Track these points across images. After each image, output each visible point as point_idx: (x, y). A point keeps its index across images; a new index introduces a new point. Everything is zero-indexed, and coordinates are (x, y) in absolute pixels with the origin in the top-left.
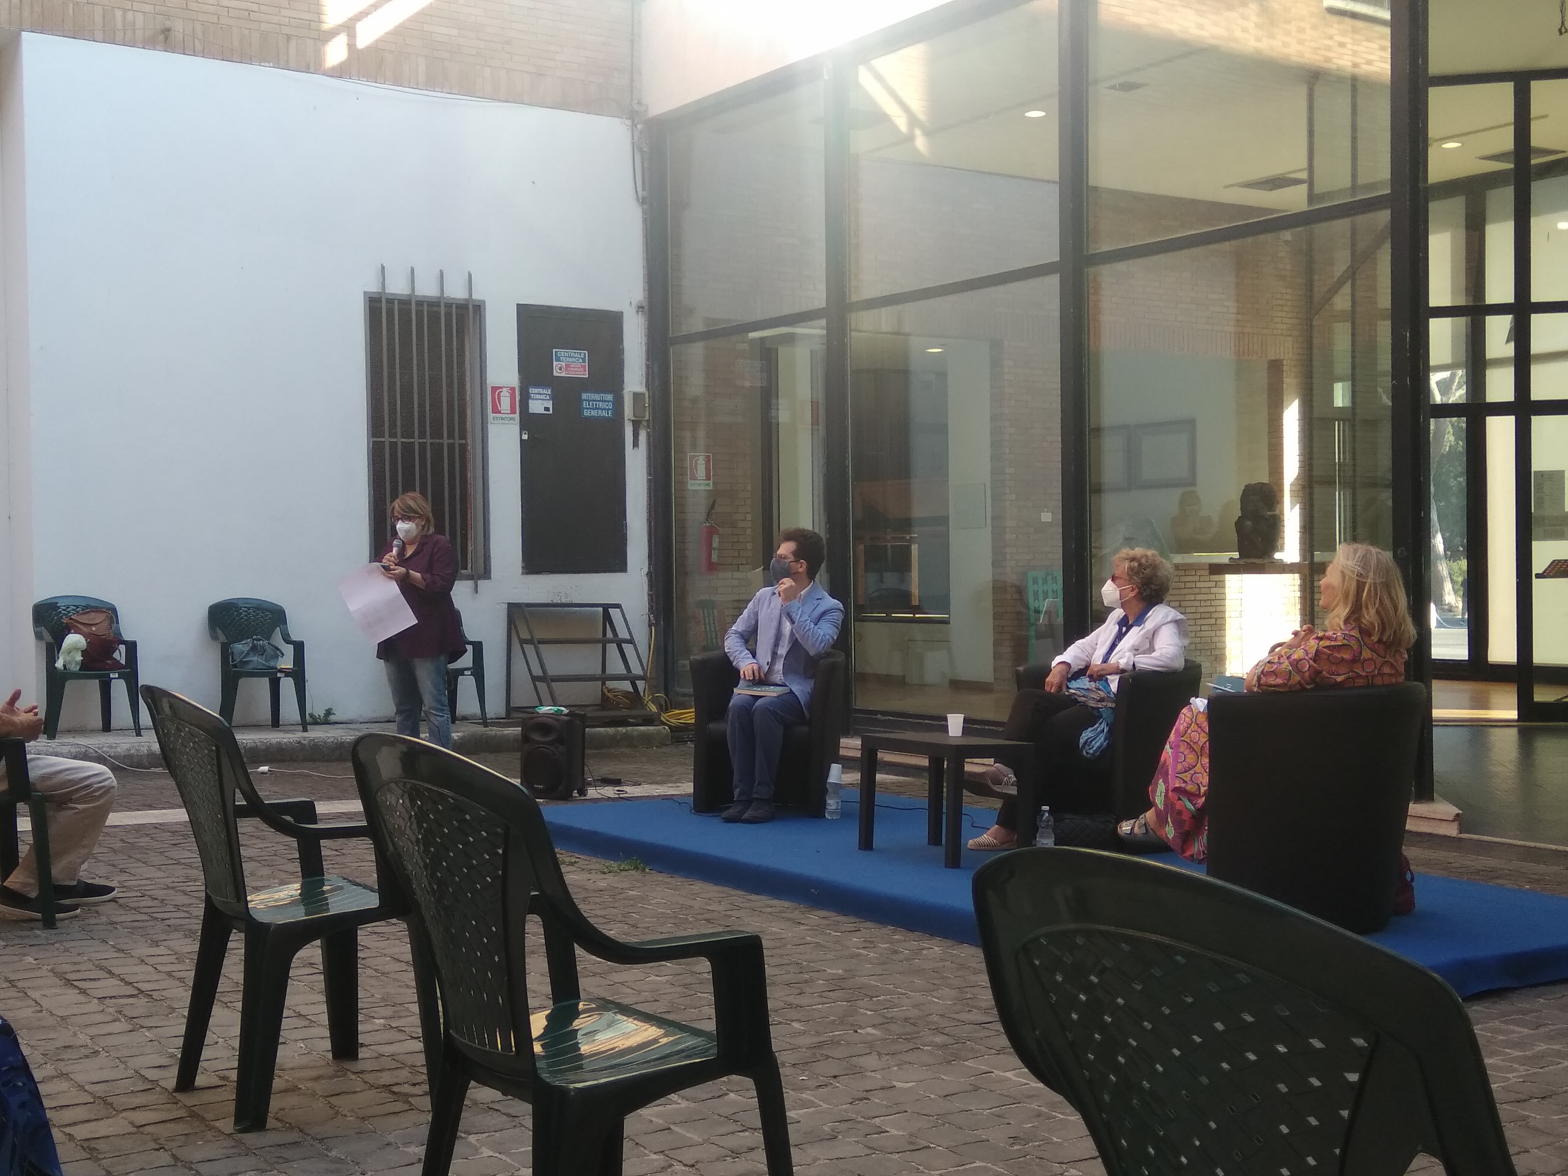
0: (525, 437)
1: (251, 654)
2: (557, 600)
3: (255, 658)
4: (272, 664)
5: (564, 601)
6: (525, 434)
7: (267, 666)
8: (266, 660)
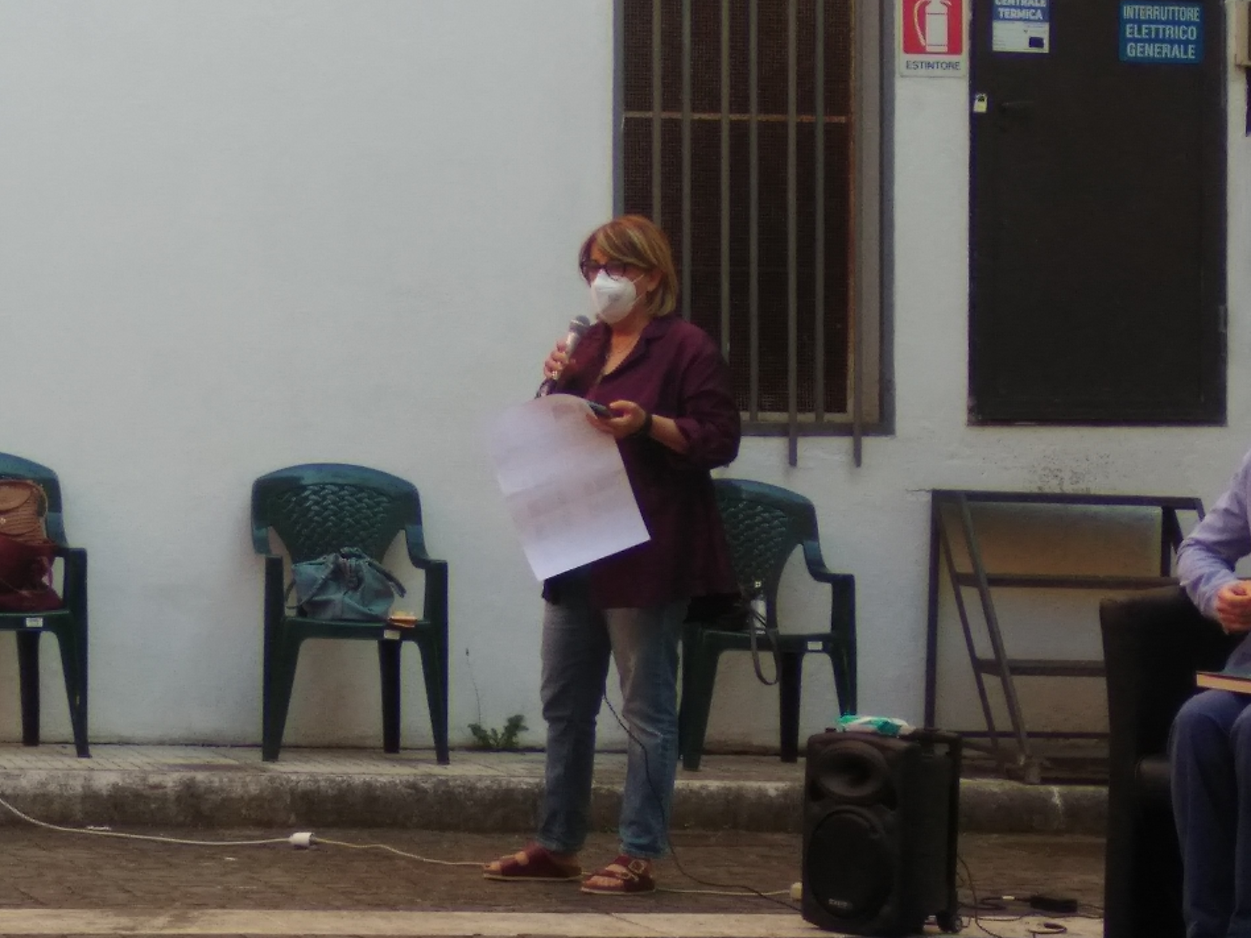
0: (981, 107)
1: (333, 587)
2: (1052, 487)
3: (337, 596)
4: (377, 609)
5: (1069, 488)
6: (981, 100)
7: (364, 614)
8: (364, 601)
